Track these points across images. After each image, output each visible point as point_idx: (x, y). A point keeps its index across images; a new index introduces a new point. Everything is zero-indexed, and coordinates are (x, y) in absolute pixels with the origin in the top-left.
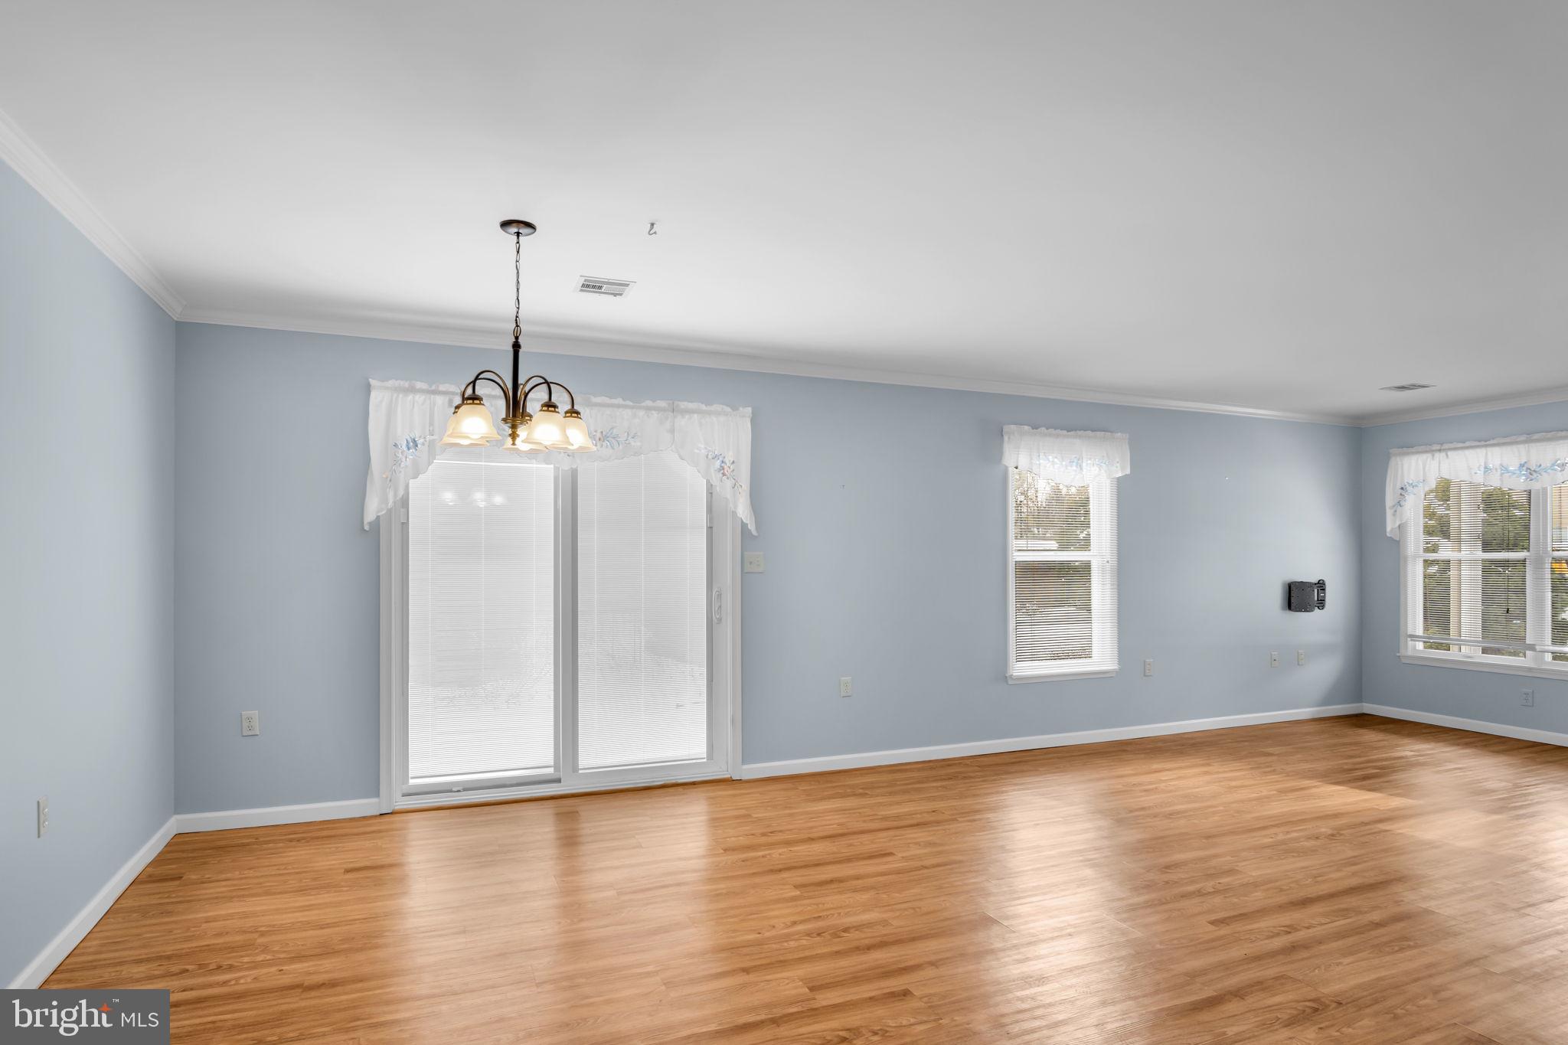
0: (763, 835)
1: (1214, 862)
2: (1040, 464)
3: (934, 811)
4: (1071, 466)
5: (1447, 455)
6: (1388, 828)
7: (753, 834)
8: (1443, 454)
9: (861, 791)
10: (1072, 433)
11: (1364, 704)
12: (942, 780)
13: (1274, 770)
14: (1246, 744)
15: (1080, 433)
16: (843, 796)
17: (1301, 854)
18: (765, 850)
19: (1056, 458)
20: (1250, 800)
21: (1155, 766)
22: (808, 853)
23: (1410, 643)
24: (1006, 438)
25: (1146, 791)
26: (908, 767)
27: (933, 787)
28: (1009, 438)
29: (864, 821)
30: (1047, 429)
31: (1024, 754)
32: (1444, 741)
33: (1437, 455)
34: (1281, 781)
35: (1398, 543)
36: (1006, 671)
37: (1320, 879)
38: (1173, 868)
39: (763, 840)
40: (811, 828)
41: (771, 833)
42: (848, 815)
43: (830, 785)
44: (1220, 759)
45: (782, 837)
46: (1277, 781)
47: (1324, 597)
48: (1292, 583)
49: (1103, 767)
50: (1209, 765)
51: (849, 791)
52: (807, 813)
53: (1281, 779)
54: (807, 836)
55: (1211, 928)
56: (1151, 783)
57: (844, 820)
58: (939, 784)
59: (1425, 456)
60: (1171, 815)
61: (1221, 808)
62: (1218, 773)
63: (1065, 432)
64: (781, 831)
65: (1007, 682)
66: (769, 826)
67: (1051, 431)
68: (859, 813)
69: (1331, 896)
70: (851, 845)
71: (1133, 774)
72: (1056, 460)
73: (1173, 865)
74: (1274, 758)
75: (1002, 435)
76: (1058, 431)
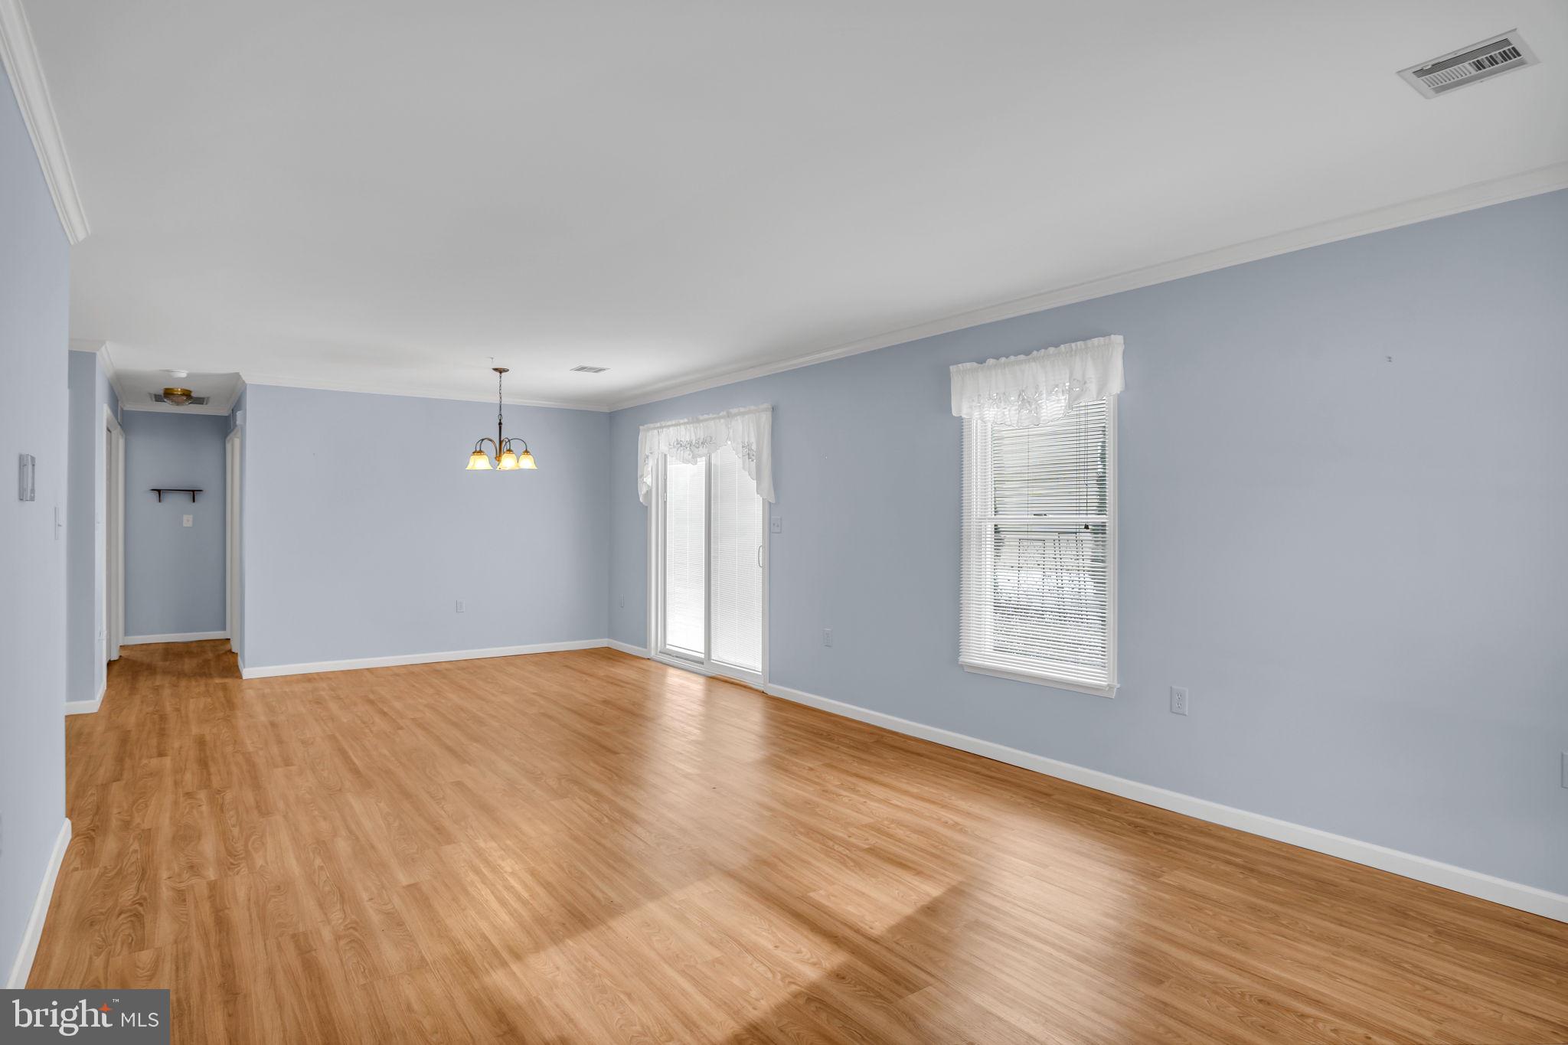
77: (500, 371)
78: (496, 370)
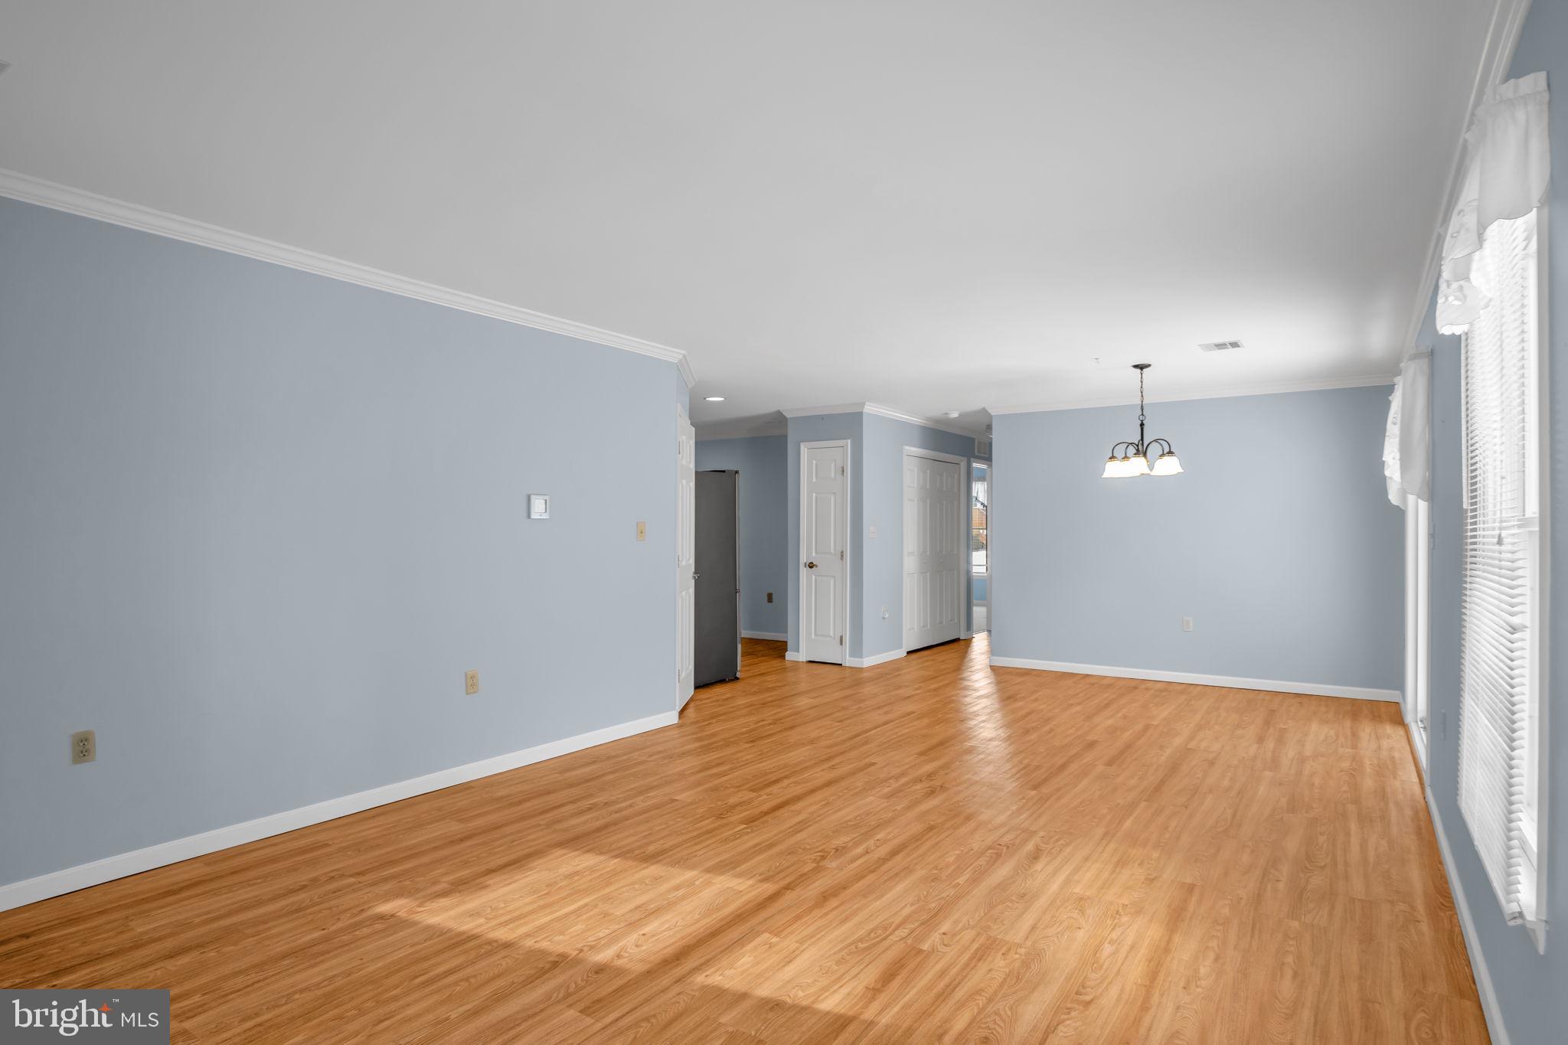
6: (766, 886)
17: (845, 825)
37: (824, 803)
69: (813, 791)
77: (1141, 367)
78: (1136, 366)
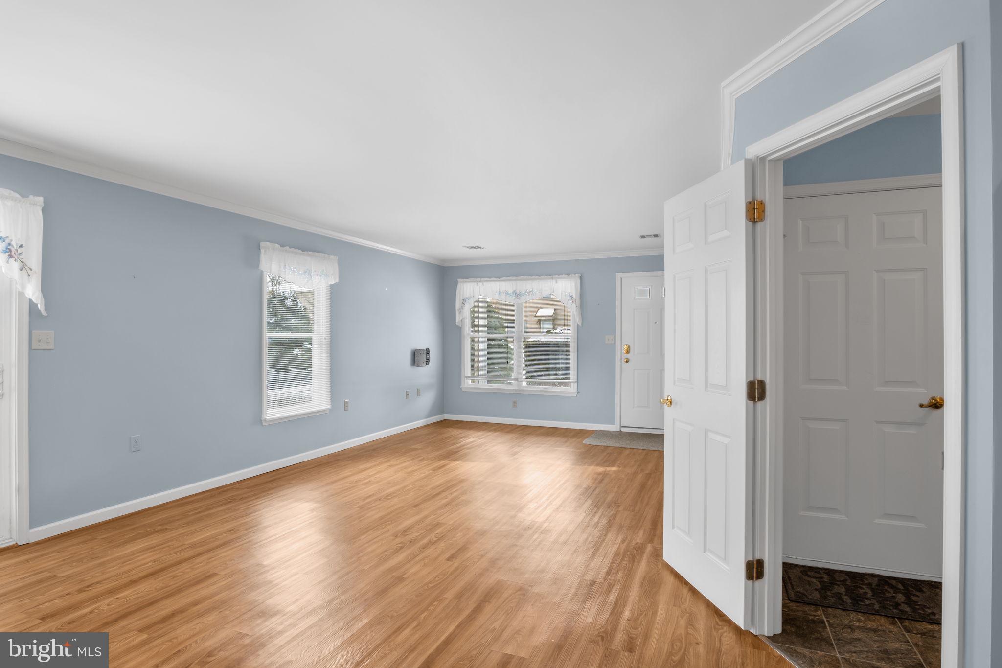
0: (80, 591)
1: (428, 521)
2: (285, 271)
3: (231, 530)
4: (305, 275)
5: (483, 284)
7: (67, 594)
8: (481, 283)
9: (159, 527)
10: (305, 252)
11: (445, 415)
12: (225, 504)
13: (423, 459)
14: (401, 445)
15: (310, 253)
16: (147, 535)
18: (90, 605)
19: (295, 268)
20: (423, 478)
21: (362, 467)
22: (137, 596)
23: (466, 380)
24: (262, 251)
25: (365, 484)
26: (193, 499)
27: (221, 511)
28: (265, 251)
29: (176, 553)
30: (290, 248)
31: (274, 473)
32: (486, 430)
33: (479, 283)
34: (431, 464)
35: (461, 328)
36: (261, 417)
38: (408, 531)
39: (83, 596)
40: (128, 571)
41: (88, 586)
42: (159, 551)
43: (128, 528)
44: (393, 456)
45: (102, 588)
46: (429, 465)
47: (429, 357)
48: (416, 350)
49: (331, 473)
50: (389, 461)
51: (149, 529)
52: (119, 558)
53: (429, 463)
54: (128, 580)
55: (450, 563)
56: (365, 479)
57: (158, 556)
58: (225, 507)
59: (474, 283)
60: (387, 496)
61: (411, 486)
62: (397, 465)
63: (301, 251)
64: (98, 583)
65: (262, 425)
66: (83, 581)
67: (293, 249)
68: (169, 546)
70: (175, 577)
71: (351, 474)
72: (295, 270)
73: (407, 529)
74: (419, 451)
75: (260, 249)
76: (297, 250)
